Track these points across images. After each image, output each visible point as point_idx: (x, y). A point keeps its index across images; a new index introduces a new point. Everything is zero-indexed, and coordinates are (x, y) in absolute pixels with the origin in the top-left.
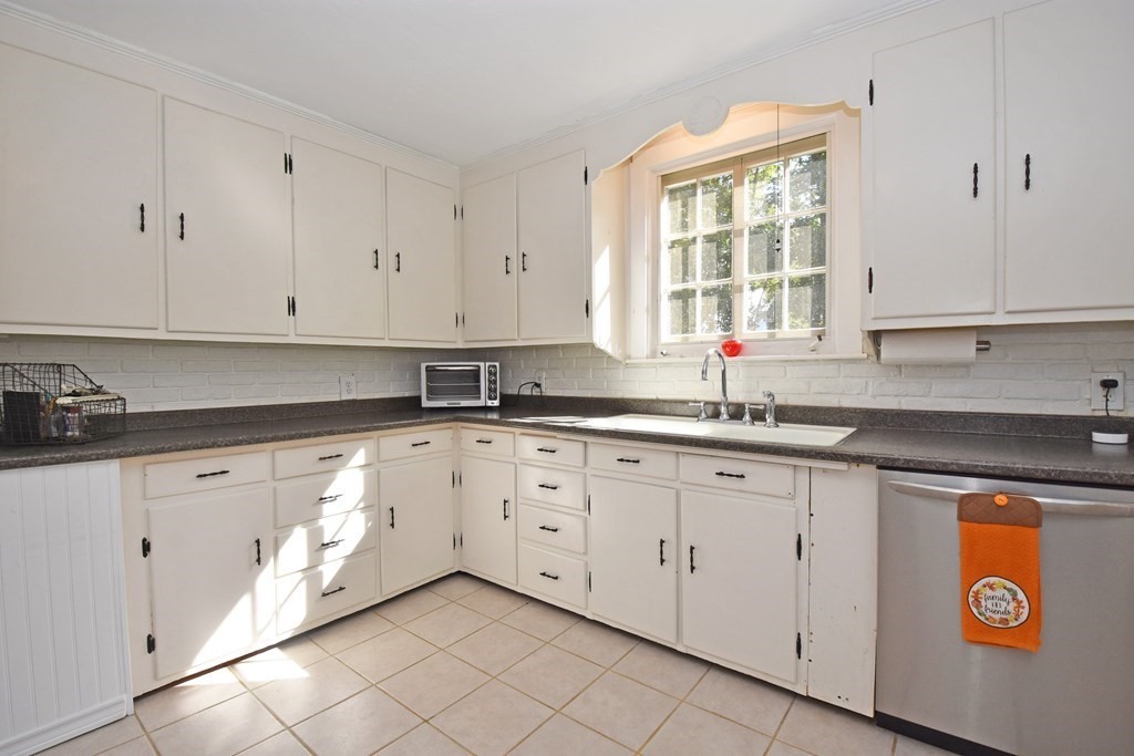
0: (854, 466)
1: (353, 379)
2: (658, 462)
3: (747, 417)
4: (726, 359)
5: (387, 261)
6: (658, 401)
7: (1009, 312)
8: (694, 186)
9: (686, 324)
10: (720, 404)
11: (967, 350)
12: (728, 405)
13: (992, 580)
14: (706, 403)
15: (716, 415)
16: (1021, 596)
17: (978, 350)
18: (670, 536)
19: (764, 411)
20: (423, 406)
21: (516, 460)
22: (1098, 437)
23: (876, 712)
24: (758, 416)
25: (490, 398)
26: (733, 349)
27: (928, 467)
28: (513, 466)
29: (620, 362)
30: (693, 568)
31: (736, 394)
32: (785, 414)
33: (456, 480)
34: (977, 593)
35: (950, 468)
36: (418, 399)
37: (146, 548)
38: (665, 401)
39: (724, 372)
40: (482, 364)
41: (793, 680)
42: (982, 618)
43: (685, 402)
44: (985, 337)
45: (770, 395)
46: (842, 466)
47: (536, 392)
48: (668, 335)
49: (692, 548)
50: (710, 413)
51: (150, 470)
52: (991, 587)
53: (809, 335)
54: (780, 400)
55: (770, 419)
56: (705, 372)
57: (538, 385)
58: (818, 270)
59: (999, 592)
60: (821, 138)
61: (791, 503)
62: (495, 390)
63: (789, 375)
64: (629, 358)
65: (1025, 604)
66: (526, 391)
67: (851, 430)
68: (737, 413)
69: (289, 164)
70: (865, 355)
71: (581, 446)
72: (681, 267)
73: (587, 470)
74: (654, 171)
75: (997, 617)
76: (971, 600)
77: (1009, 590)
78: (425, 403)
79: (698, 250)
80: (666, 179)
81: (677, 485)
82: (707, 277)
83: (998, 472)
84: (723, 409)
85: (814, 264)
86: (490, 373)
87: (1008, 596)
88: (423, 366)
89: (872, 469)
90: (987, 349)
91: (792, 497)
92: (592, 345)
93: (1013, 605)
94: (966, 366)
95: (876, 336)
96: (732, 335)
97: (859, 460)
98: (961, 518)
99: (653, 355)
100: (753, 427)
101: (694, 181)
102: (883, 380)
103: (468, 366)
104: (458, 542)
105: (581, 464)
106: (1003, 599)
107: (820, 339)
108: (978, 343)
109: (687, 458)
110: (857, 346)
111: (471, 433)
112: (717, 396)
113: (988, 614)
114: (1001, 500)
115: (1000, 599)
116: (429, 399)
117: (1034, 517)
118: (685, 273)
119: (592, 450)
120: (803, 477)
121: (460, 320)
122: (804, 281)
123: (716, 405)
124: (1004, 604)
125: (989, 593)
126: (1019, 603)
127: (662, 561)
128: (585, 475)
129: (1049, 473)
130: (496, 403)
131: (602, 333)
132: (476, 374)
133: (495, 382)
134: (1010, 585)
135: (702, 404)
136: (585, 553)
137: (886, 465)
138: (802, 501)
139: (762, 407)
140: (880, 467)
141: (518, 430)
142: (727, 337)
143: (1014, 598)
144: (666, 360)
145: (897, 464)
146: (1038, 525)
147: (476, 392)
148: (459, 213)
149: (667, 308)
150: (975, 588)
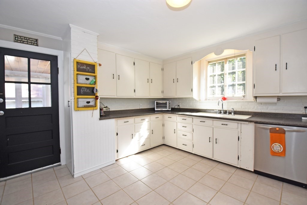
0: (250, 123)
1: (142, 104)
2: (209, 122)
3: (228, 113)
4: (223, 101)
5: (150, 81)
6: (207, 110)
7: (283, 93)
8: (215, 64)
9: (214, 93)
10: (221, 110)
11: (275, 100)
12: (223, 111)
13: (276, 144)
14: (218, 110)
15: (221, 113)
16: (281, 146)
17: (278, 100)
18: (211, 136)
19: (231, 112)
20: (155, 110)
21: (177, 121)
22: (303, 118)
23: (254, 170)
24: (230, 113)
25: (169, 108)
26: (224, 99)
27: (264, 123)
28: (176, 123)
29: (198, 101)
30: (216, 143)
31: (225, 108)
32: (236, 113)
33: (163, 125)
34: (273, 146)
35: (268, 123)
36: (154, 108)
37: (117, 134)
38: (209, 110)
39: (222, 104)
40: (167, 101)
41: (237, 164)
42: (274, 151)
43: (214, 110)
44: (279, 98)
45: (233, 109)
46: (247, 123)
47: (179, 107)
48: (210, 95)
49: (216, 139)
50: (219, 112)
51: (118, 121)
52: (276, 145)
53: (242, 96)
54: (235, 110)
55: (232, 114)
56: (218, 104)
57: (179, 106)
58: (244, 82)
59: (277, 146)
60: (244, 55)
61: (237, 130)
62: (170, 107)
63: (237, 105)
64: (200, 100)
65: (282, 148)
66: (176, 107)
67: (250, 116)
68: (225, 112)
69: (134, 64)
70: (254, 101)
71: (192, 119)
72: (212, 81)
73: (193, 123)
74: (206, 61)
75: (277, 150)
76: (272, 147)
77: (279, 145)
78: (156, 109)
79: (216, 78)
80: (209, 62)
81: (213, 126)
82: (218, 83)
83: (277, 124)
84: (222, 112)
85: (243, 81)
86: (169, 103)
87: (279, 147)
88: (155, 102)
89: (253, 123)
90: (279, 100)
91: (238, 128)
92: (192, 98)
93: (280, 148)
94: (276, 104)
95: (256, 97)
96: (224, 96)
97: (251, 121)
98: (270, 132)
99: (206, 100)
100: (229, 115)
101: (215, 62)
102: (258, 106)
103: (164, 102)
104: (164, 138)
105: (192, 122)
106: (278, 147)
107: (244, 97)
108: (278, 99)
109: (215, 121)
110: (252, 99)
111: (167, 116)
112: (221, 109)
113: (275, 150)
114: (277, 129)
115: (277, 147)
116: (156, 108)
117: (284, 132)
118: (213, 82)
119: (194, 119)
120: (240, 125)
121: (163, 92)
122: (241, 85)
123: (220, 111)
124: (278, 148)
125: (275, 146)
126: (281, 148)
127: (210, 142)
128: (193, 124)
129: (287, 124)
130: (170, 109)
131: (195, 95)
132: (166, 103)
133: (170, 105)
134: (279, 144)
135: (217, 110)
136: (193, 140)
137: (256, 122)
138: (239, 130)
139: (231, 111)
140: (255, 123)
141: (177, 115)
142: (223, 96)
143: (280, 147)
144: (209, 101)
145: (258, 122)
146: (285, 133)
147: (166, 107)
148: (163, 69)
149: (209, 90)
150: (273, 145)
